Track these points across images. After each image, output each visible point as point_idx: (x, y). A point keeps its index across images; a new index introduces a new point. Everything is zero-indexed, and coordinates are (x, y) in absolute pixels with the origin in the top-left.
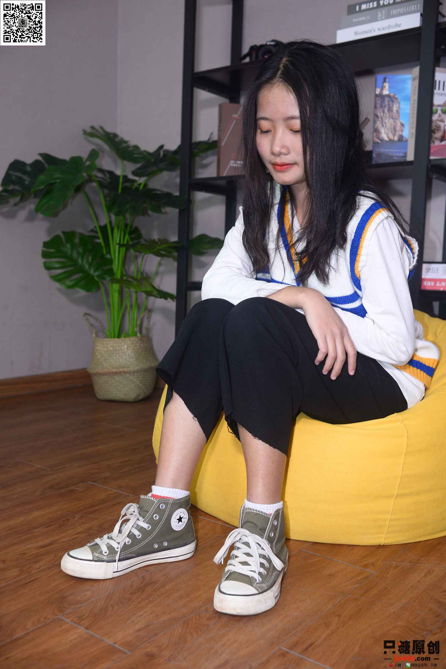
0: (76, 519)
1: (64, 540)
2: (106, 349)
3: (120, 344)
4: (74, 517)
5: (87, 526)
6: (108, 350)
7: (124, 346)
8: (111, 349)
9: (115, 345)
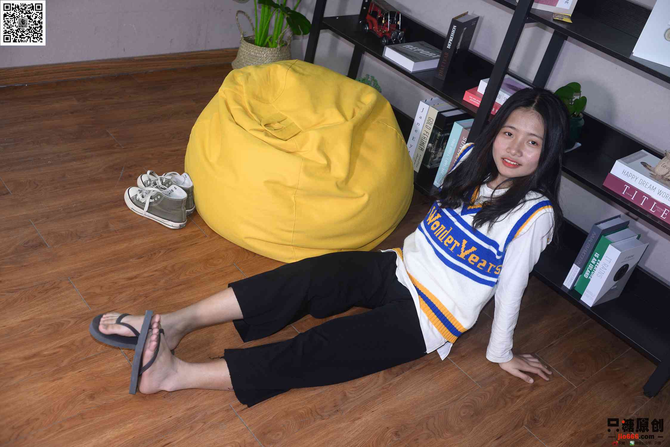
0: (161, 254)
1: (146, 275)
2: (248, 53)
3: (261, 52)
4: (160, 252)
5: (165, 264)
6: (249, 54)
7: (263, 55)
8: (253, 53)
9: (256, 51)
